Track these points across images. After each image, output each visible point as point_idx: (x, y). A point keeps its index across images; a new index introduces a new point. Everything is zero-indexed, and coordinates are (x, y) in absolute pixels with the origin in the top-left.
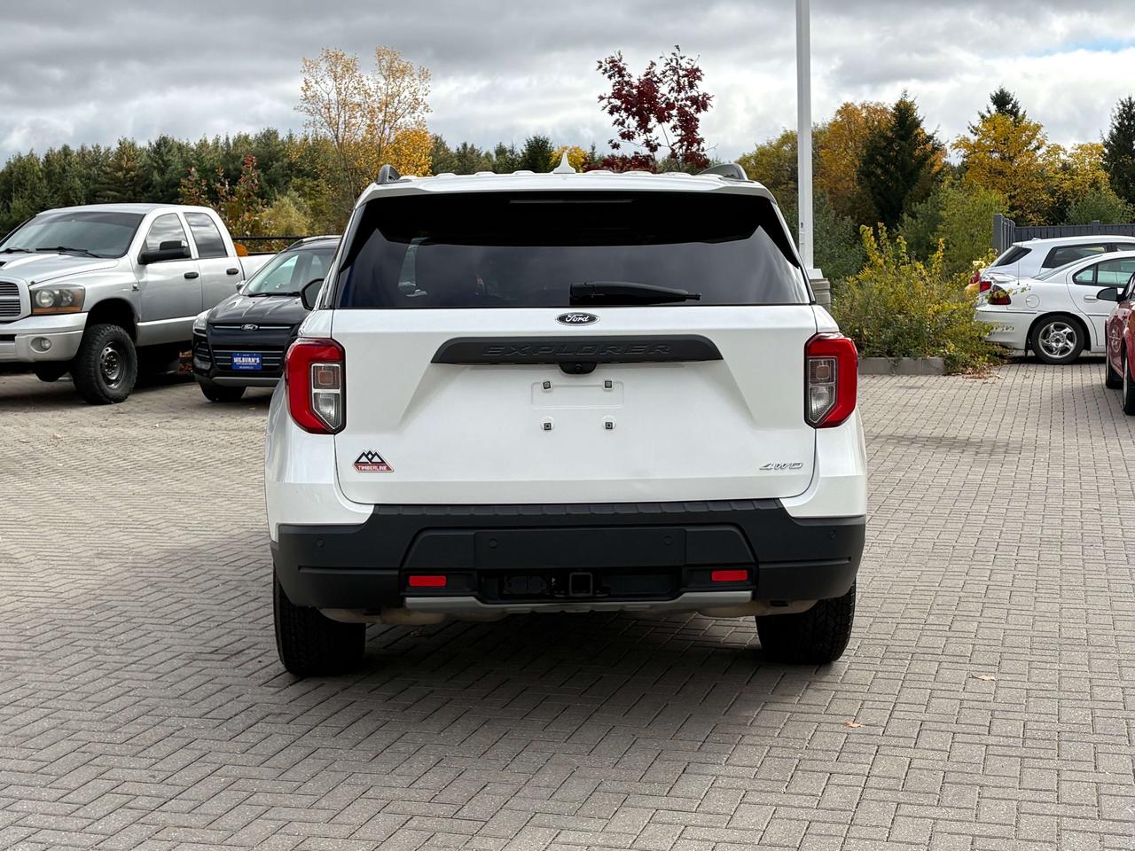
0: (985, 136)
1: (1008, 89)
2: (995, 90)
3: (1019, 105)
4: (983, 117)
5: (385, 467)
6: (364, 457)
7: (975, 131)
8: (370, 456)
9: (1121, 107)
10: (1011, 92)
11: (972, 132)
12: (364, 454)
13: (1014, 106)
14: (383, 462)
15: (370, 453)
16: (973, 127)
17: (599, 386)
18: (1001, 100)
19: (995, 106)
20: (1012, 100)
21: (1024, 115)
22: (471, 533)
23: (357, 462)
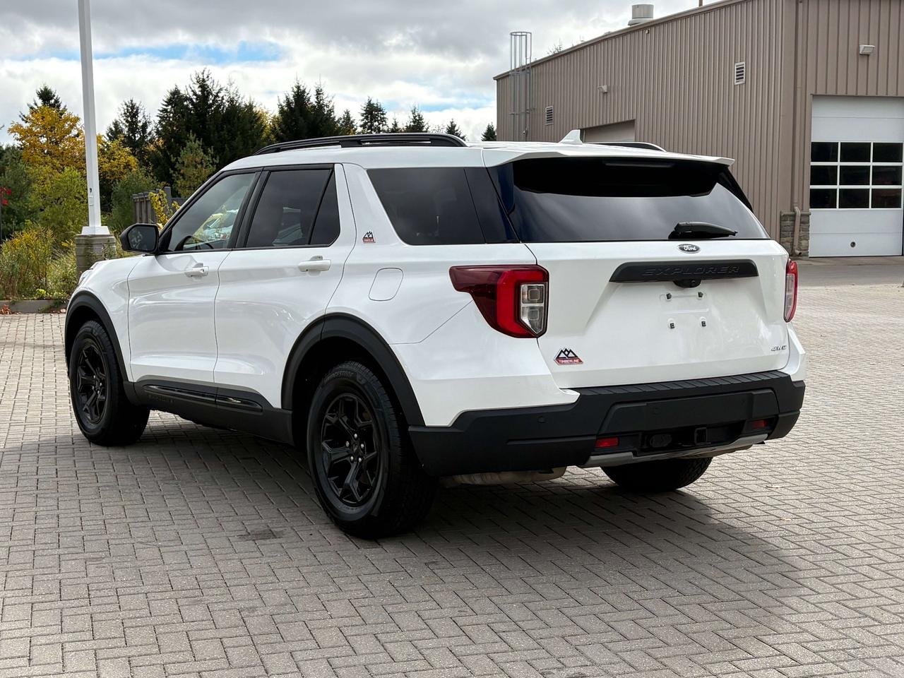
0: (34, 124)
1: (52, 88)
2: (41, 88)
3: (60, 100)
4: (32, 108)
5: (577, 361)
6: (562, 354)
7: (26, 119)
8: (566, 353)
9: (125, 107)
10: (53, 90)
11: (23, 120)
12: (562, 351)
13: (57, 101)
14: (576, 356)
15: (566, 350)
16: (24, 116)
17: (694, 296)
18: (46, 95)
19: (41, 101)
20: (54, 96)
21: (65, 109)
22: (645, 404)
23: (558, 357)
